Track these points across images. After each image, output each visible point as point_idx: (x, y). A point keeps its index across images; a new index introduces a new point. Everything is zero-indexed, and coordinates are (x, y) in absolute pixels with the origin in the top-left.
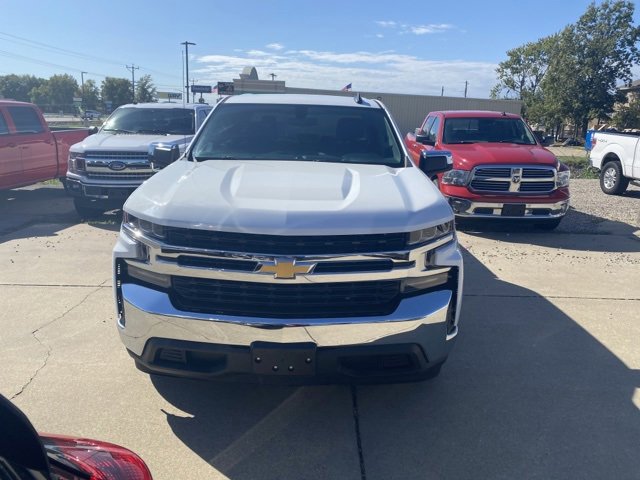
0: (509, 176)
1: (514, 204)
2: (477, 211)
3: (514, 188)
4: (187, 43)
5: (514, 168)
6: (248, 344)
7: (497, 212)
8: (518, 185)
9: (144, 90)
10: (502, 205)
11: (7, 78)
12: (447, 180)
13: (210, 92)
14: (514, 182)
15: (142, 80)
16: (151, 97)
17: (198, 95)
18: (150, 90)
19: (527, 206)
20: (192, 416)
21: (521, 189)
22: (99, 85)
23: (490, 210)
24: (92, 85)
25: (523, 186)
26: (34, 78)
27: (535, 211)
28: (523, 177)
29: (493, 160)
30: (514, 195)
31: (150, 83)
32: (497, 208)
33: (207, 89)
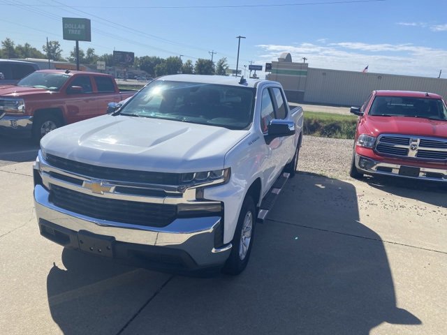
0: (408, 144)
1: (410, 166)
2: (379, 169)
3: (412, 154)
4: (240, 37)
5: (411, 138)
6: (78, 231)
7: (396, 172)
8: (415, 152)
9: (221, 67)
10: (399, 166)
11: (144, 58)
12: (360, 143)
13: (261, 69)
14: (412, 149)
15: (220, 61)
16: (225, 72)
17: (253, 71)
18: (225, 68)
19: (421, 169)
20: (66, 269)
21: (417, 155)
22: (194, 64)
23: (390, 170)
24: (190, 64)
25: (420, 153)
26: (158, 58)
27: (429, 174)
28: (420, 146)
29: (396, 130)
30: (411, 159)
31: (225, 63)
32: (395, 169)
33: (259, 68)
